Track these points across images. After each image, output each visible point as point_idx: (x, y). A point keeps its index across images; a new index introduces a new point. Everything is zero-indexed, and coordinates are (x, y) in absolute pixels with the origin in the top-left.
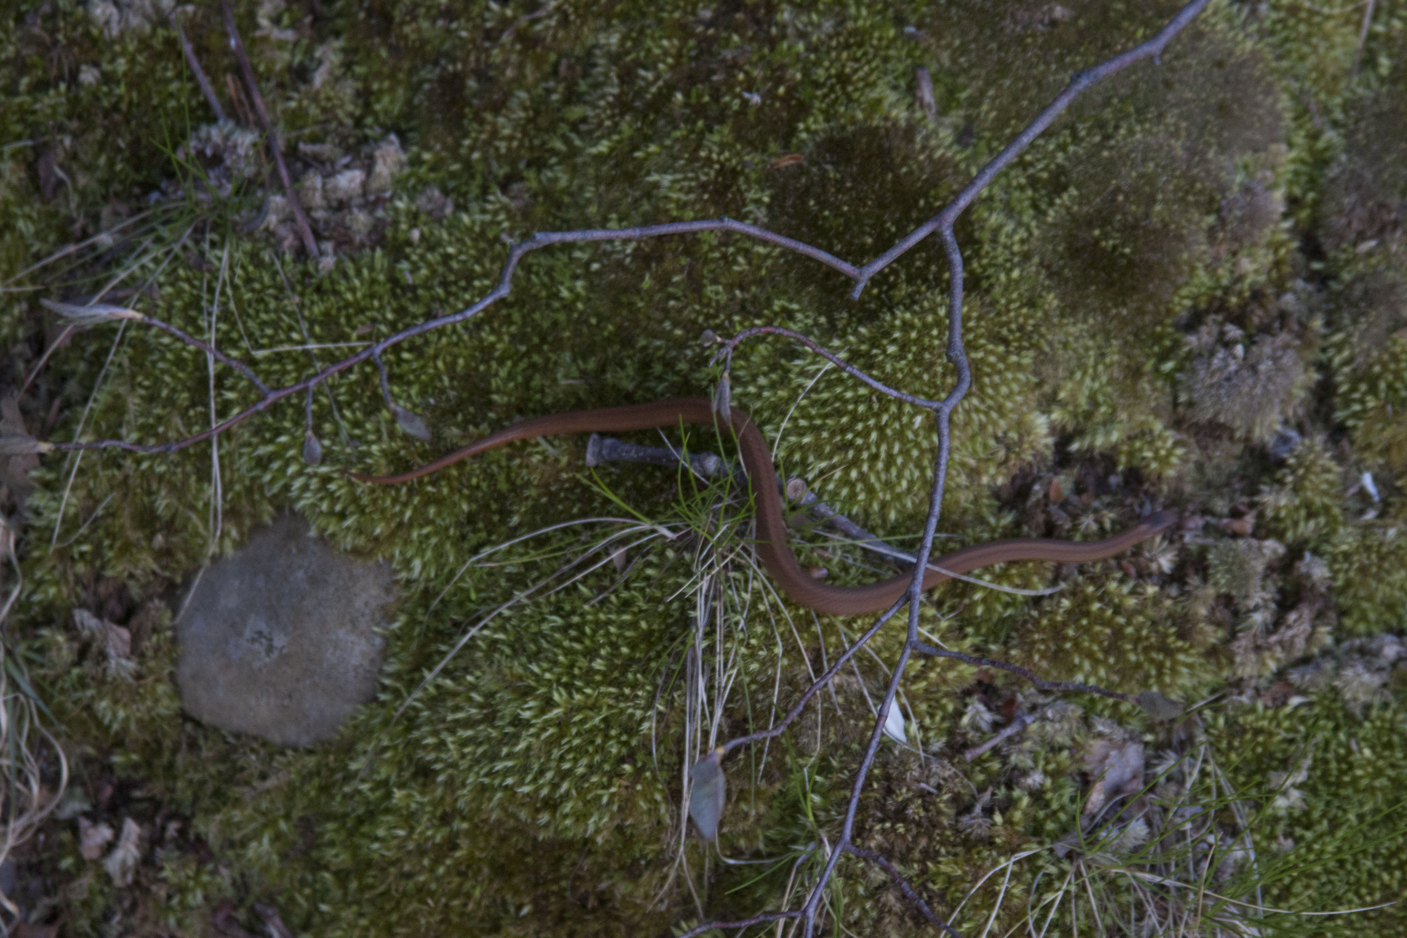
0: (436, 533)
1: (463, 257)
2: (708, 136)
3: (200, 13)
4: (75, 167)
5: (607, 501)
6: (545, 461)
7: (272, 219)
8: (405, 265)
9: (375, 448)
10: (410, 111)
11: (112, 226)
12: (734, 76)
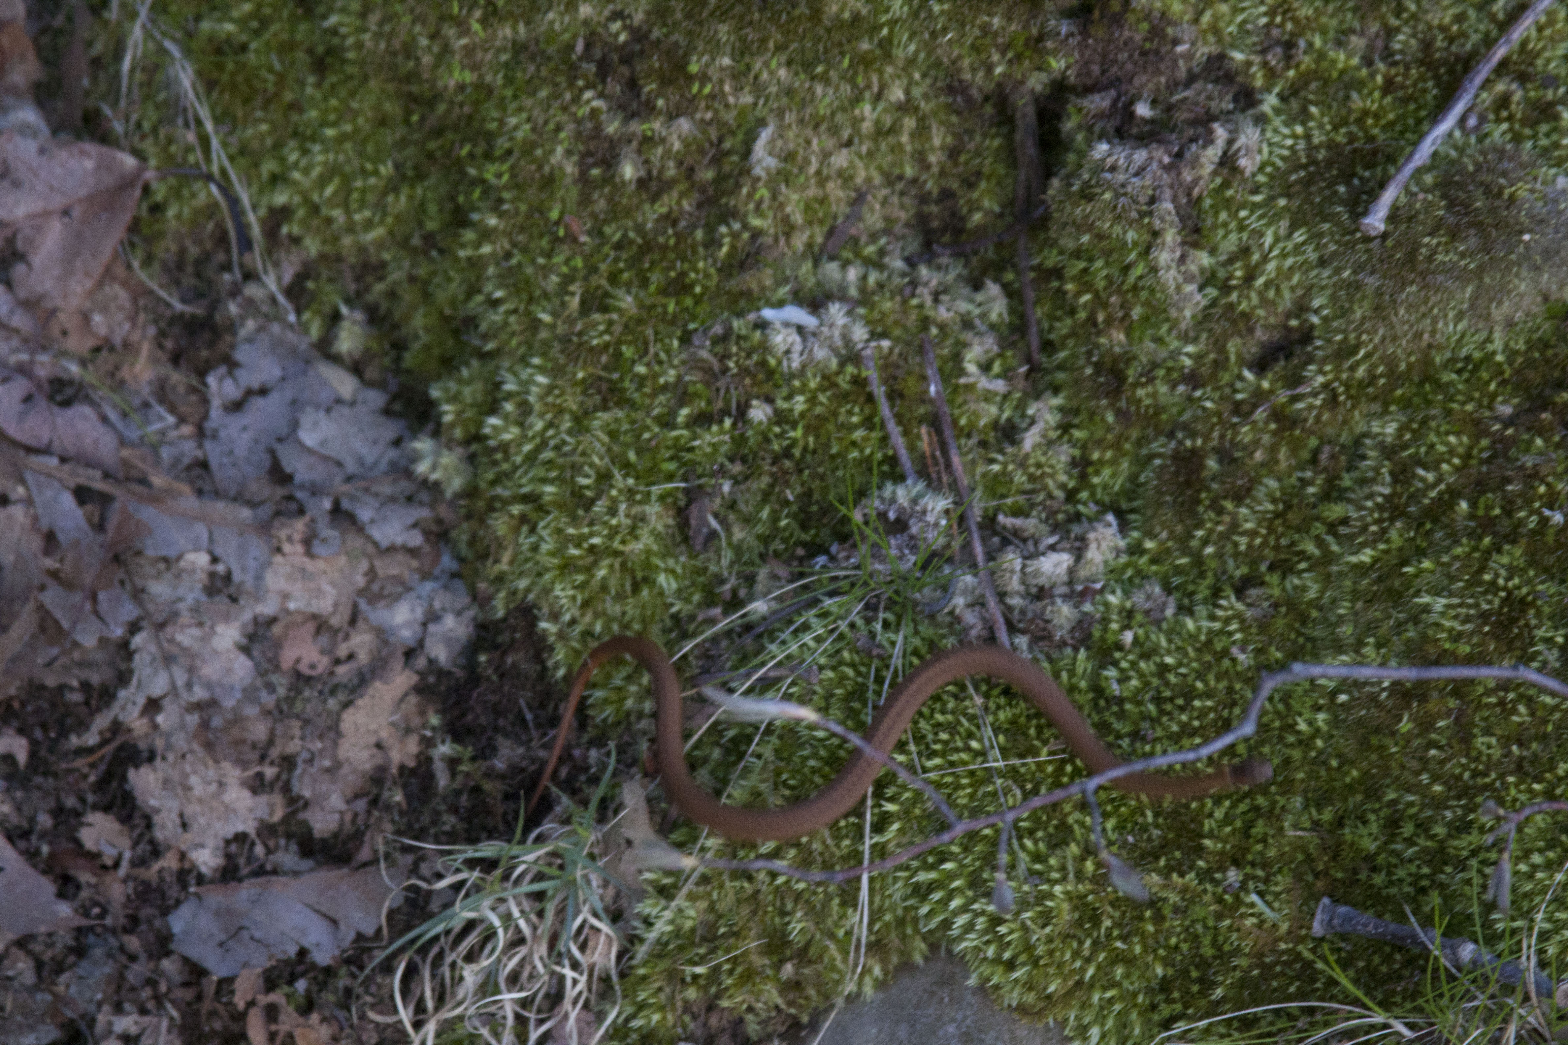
0: (1121, 998)
1: (1183, 670)
2: (1495, 556)
3: (897, 351)
4: (732, 517)
5: (1333, 982)
6: (1260, 925)
7: (959, 601)
8: (1111, 673)
9: (1058, 889)
10: (1134, 488)
11: (770, 592)
12: (1533, 488)
